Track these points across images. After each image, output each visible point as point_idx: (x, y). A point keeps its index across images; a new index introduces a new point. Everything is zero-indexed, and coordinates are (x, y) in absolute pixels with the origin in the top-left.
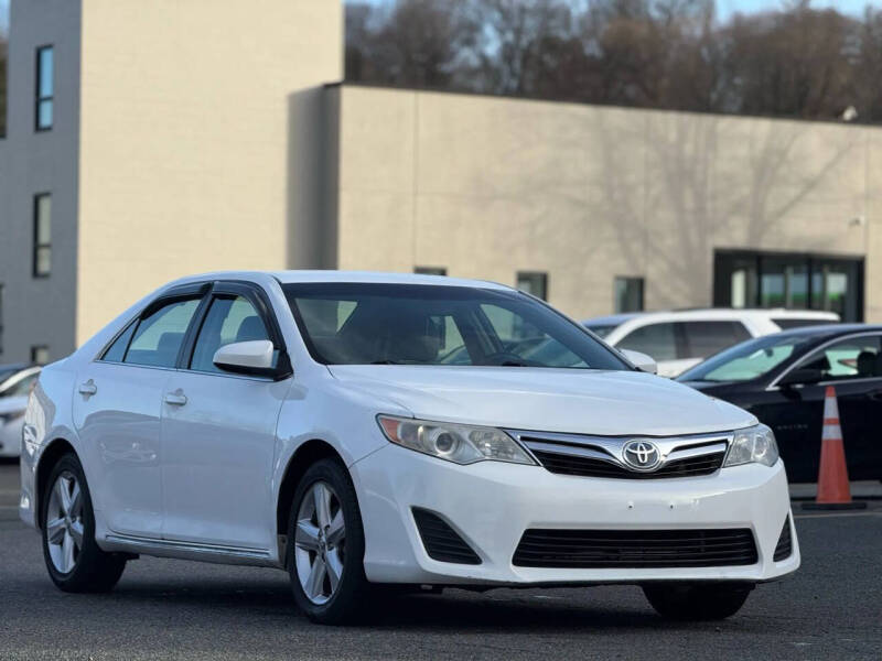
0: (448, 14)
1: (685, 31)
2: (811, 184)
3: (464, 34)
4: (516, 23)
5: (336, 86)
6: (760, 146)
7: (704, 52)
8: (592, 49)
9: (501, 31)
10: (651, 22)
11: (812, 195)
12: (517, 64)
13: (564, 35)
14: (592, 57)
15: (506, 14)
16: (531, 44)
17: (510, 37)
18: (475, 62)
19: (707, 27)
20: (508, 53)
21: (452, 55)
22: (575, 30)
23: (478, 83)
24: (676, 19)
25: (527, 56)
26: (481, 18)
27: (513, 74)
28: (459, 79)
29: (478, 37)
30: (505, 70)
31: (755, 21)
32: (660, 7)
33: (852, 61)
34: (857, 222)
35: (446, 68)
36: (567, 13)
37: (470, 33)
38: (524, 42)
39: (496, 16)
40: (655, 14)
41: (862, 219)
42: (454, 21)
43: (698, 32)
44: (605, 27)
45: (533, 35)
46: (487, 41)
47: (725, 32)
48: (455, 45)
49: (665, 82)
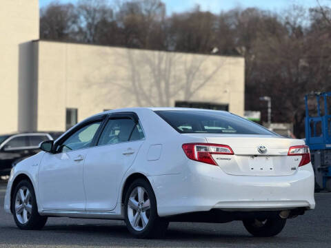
0: (67, 12)
1: (155, 19)
2: (208, 79)
3: (73, 19)
4: (92, 15)
5: (37, 41)
6: (189, 65)
7: (163, 27)
8: (120, 25)
9: (87, 19)
10: (142, 16)
11: (208, 83)
12: (93, 30)
13: (110, 20)
14: (121, 28)
15: (88, 12)
16: (98, 23)
17: (90, 20)
18: (77, 29)
19: (163, 18)
20: (90, 26)
21: (69, 27)
22: (115, 18)
23: (78, 38)
24: (152, 15)
25: (96, 27)
26: (79, 13)
27: (91, 35)
28: (71, 36)
29: (79, 20)
30: (88, 32)
31: (182, 16)
32: (146, 10)
33: (216, 31)
34: (226, 92)
35: (66, 32)
36: (111, 12)
37: (75, 19)
38: (96, 22)
39: (85, 13)
40: (144, 12)
41: (228, 90)
42: (69, 14)
43: (160, 19)
44: (125, 17)
45: (99, 20)
46: (81, 22)
47: (170, 19)
48: (69, 23)
49: (148, 38)
